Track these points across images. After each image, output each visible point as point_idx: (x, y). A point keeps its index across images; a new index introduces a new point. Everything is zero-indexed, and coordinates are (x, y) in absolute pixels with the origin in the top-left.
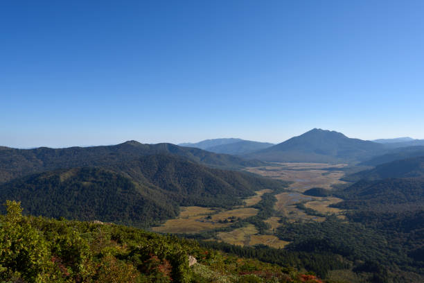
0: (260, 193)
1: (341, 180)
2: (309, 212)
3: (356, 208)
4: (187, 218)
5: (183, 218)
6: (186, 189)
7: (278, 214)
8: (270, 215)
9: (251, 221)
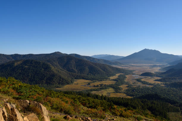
0: (118, 75)
2: (144, 83)
3: (171, 81)
4: (77, 84)
5: (75, 84)
6: (80, 71)
7: (127, 83)
8: (122, 84)
9: (111, 86)
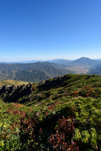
1: (88, 71)
